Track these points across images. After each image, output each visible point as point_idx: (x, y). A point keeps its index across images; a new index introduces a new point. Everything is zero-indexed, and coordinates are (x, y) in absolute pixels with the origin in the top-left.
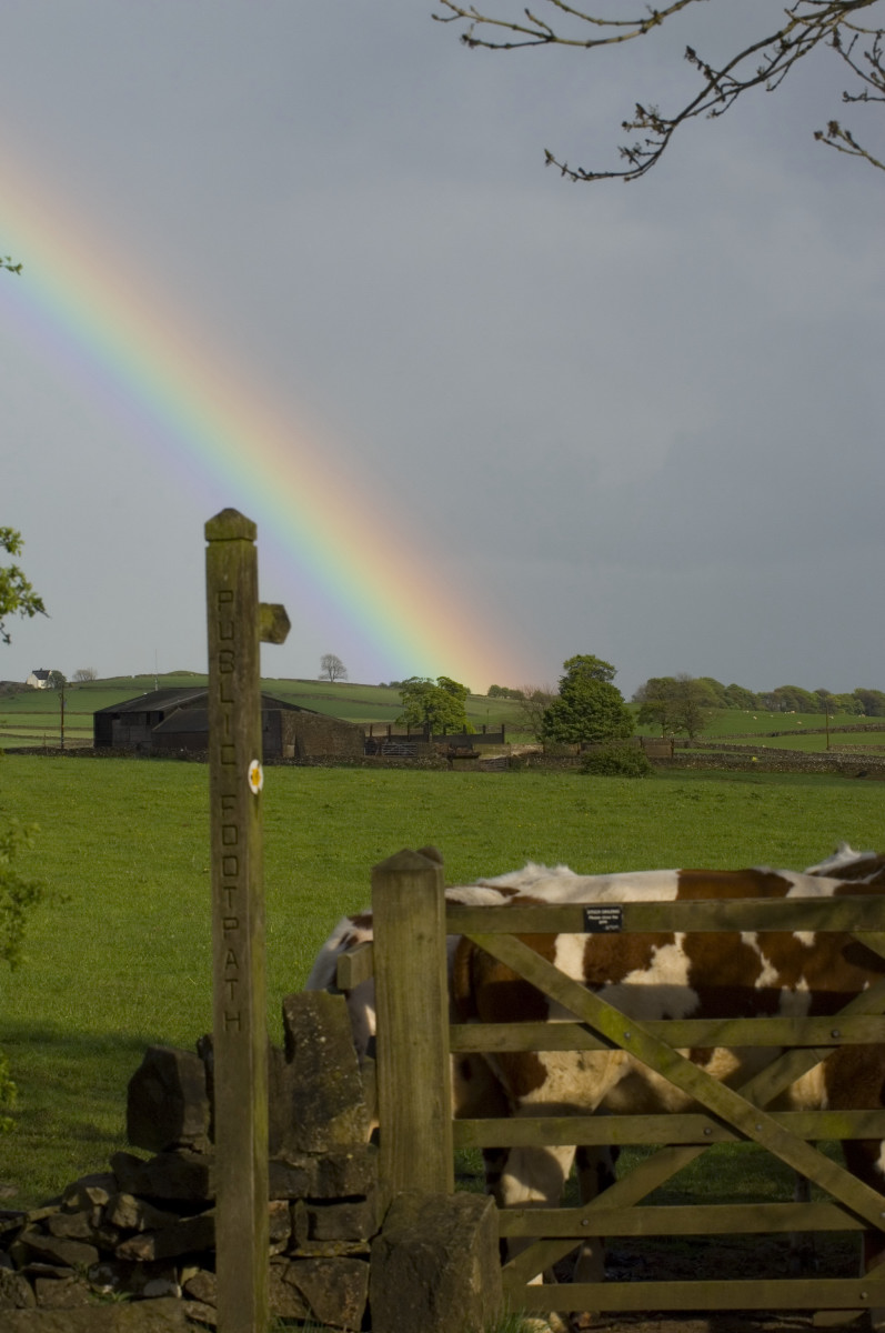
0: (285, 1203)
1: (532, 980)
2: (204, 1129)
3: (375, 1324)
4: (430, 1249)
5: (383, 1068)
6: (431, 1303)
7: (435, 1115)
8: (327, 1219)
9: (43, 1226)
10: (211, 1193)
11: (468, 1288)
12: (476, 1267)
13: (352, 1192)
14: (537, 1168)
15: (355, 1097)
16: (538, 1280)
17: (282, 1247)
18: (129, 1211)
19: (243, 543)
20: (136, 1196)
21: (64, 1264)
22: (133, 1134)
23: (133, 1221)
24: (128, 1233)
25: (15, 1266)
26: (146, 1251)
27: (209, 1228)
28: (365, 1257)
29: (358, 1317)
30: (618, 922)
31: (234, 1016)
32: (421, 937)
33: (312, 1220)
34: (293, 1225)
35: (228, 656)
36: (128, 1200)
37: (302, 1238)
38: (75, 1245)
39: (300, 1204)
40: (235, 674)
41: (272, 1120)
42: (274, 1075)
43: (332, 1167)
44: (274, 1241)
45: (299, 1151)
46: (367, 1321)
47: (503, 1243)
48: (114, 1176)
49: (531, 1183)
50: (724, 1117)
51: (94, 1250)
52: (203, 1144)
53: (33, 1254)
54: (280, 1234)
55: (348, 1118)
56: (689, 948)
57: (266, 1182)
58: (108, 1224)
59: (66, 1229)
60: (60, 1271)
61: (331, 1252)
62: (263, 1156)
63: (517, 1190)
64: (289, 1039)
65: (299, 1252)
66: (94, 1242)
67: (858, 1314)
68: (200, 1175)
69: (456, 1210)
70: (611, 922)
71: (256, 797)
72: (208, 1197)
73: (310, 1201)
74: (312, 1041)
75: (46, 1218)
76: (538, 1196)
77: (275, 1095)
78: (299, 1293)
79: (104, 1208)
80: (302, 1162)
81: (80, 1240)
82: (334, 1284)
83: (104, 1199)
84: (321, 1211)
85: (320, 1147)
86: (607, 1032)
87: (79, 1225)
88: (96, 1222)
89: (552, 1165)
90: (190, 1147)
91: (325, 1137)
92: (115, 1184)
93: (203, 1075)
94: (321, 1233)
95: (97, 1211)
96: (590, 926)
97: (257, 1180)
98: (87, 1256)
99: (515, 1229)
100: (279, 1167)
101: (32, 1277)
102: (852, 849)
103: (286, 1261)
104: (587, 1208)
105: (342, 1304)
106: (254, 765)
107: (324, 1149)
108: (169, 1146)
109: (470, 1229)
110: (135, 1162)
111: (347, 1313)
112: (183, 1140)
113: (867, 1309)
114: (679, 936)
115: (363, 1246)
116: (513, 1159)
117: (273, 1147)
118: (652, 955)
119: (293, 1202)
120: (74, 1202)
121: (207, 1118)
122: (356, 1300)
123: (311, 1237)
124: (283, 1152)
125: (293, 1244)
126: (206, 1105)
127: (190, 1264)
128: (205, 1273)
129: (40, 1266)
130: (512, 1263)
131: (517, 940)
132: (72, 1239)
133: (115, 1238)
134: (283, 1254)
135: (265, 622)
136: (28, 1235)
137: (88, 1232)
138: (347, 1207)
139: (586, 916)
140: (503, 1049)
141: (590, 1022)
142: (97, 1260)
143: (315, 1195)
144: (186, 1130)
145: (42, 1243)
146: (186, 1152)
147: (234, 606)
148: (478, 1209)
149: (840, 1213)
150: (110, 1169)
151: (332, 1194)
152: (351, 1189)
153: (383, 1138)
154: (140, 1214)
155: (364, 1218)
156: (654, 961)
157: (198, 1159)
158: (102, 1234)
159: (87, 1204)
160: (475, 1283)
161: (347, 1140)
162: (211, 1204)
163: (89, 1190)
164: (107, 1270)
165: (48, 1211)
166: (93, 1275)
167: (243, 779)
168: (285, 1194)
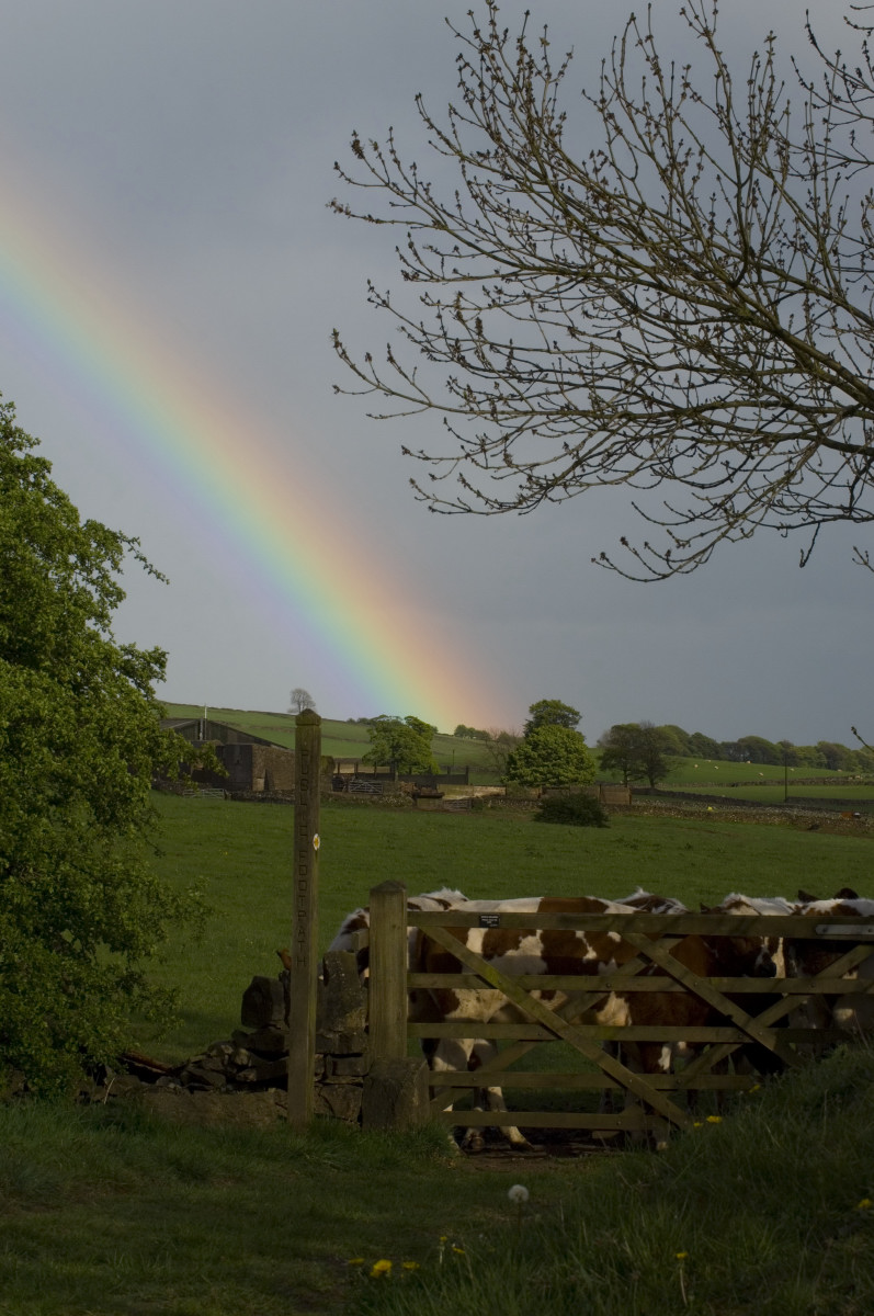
0: (322, 1056)
1: (452, 951)
2: (282, 1017)
3: (364, 1120)
4: (393, 1082)
5: (372, 993)
6: (393, 1110)
7: (398, 1019)
8: (342, 1065)
9: (198, 1064)
10: (286, 1048)
11: (412, 1102)
12: (416, 1092)
13: (355, 1051)
14: (453, 1053)
15: (359, 1004)
16: (450, 1109)
17: (319, 1078)
18: (244, 1056)
19: (315, 727)
20: (248, 1049)
21: (208, 1084)
22: (245, 1020)
23: (245, 1062)
24: (242, 1068)
25: (182, 1085)
26: (252, 1076)
27: (284, 1066)
28: (360, 1085)
29: (356, 1116)
30: (497, 923)
31: (303, 960)
32: (394, 926)
33: (335, 1064)
34: (325, 1066)
35: (305, 782)
36: (243, 1051)
37: (329, 1074)
38: (215, 1074)
39: (329, 1058)
40: (308, 792)
41: (318, 1016)
42: (319, 991)
43: (346, 1039)
44: (316, 1075)
45: (330, 1030)
46: (360, 1119)
47: (431, 1089)
48: (234, 1042)
49: (448, 1061)
50: (548, 1025)
51: (224, 1077)
52: (282, 1025)
53: (193, 1077)
54: (319, 1071)
55: (355, 1014)
56: (544, 938)
57: (314, 1042)
58: (232, 1063)
59: (210, 1065)
60: (207, 1087)
61: (344, 1082)
62: (313, 1029)
63: (441, 1064)
64: (326, 974)
65: (328, 1081)
66: (224, 1073)
67: (615, 1133)
68: (280, 1040)
69: (407, 1065)
70: (493, 922)
71: (316, 852)
72: (284, 1051)
73: (334, 1055)
74: (338, 976)
75: (200, 1061)
76: (452, 1068)
77: (320, 1001)
78: (327, 1101)
79: (230, 1056)
80: (331, 1036)
81: (218, 1072)
82: (345, 1098)
83: (230, 1051)
84: (339, 1061)
85: (340, 1028)
86: (489, 980)
87: (216, 1064)
88: (226, 1063)
89: (459, 1051)
90: (275, 1026)
91: (342, 1023)
92: (235, 1045)
93: (282, 990)
94: (339, 1072)
95: (227, 1057)
96: (482, 925)
97: (310, 1041)
98: (220, 1080)
99: (437, 1082)
100: (320, 1037)
101: (192, 1090)
102: (644, 890)
103: (321, 1085)
104: (475, 1072)
105: (348, 1105)
106: (316, 836)
107: (342, 1029)
108: (264, 1025)
109: (413, 1073)
110: (245, 1035)
111: (350, 1113)
112: (272, 1023)
113: (621, 1131)
114: (539, 932)
115: (360, 1080)
116: (440, 1048)
117: (317, 1030)
118: (520, 942)
119: (325, 1055)
120: (214, 1053)
121: (284, 1012)
122: (355, 1106)
123: (334, 1074)
124: (322, 1030)
125: (325, 1076)
126: (283, 1005)
127: (272, 1087)
128: (279, 1090)
129: (196, 1085)
130: (436, 1099)
131: (443, 930)
132: (213, 1070)
133: (235, 1071)
134: (319, 1082)
135: (323, 766)
136: (191, 1067)
137: (222, 1068)
138: (353, 1059)
139: (480, 919)
140: (435, 987)
141: (481, 974)
142: (224, 1082)
143: (337, 1053)
144: (273, 1017)
145: (198, 1072)
146: (272, 1029)
147: (309, 758)
148: (419, 1065)
149: (608, 1079)
150: (230, 1038)
151: (345, 1052)
152: (355, 1050)
153: (371, 1030)
154: (249, 1058)
155: (360, 1066)
156: (521, 945)
157: (278, 1031)
158: (229, 1069)
159: (221, 1053)
160: (416, 1101)
161: (354, 1025)
162: (287, 1054)
163: (223, 1047)
164: (230, 1087)
165: (200, 1057)
166: (223, 1089)
167: (310, 843)
168: (322, 1051)
